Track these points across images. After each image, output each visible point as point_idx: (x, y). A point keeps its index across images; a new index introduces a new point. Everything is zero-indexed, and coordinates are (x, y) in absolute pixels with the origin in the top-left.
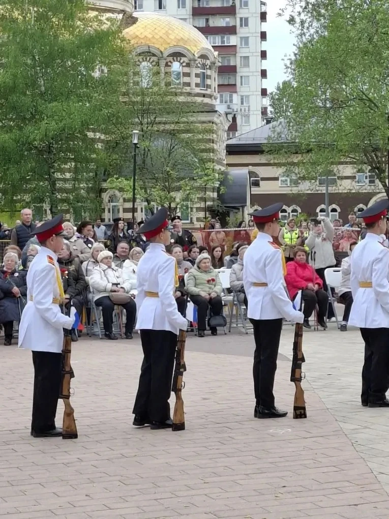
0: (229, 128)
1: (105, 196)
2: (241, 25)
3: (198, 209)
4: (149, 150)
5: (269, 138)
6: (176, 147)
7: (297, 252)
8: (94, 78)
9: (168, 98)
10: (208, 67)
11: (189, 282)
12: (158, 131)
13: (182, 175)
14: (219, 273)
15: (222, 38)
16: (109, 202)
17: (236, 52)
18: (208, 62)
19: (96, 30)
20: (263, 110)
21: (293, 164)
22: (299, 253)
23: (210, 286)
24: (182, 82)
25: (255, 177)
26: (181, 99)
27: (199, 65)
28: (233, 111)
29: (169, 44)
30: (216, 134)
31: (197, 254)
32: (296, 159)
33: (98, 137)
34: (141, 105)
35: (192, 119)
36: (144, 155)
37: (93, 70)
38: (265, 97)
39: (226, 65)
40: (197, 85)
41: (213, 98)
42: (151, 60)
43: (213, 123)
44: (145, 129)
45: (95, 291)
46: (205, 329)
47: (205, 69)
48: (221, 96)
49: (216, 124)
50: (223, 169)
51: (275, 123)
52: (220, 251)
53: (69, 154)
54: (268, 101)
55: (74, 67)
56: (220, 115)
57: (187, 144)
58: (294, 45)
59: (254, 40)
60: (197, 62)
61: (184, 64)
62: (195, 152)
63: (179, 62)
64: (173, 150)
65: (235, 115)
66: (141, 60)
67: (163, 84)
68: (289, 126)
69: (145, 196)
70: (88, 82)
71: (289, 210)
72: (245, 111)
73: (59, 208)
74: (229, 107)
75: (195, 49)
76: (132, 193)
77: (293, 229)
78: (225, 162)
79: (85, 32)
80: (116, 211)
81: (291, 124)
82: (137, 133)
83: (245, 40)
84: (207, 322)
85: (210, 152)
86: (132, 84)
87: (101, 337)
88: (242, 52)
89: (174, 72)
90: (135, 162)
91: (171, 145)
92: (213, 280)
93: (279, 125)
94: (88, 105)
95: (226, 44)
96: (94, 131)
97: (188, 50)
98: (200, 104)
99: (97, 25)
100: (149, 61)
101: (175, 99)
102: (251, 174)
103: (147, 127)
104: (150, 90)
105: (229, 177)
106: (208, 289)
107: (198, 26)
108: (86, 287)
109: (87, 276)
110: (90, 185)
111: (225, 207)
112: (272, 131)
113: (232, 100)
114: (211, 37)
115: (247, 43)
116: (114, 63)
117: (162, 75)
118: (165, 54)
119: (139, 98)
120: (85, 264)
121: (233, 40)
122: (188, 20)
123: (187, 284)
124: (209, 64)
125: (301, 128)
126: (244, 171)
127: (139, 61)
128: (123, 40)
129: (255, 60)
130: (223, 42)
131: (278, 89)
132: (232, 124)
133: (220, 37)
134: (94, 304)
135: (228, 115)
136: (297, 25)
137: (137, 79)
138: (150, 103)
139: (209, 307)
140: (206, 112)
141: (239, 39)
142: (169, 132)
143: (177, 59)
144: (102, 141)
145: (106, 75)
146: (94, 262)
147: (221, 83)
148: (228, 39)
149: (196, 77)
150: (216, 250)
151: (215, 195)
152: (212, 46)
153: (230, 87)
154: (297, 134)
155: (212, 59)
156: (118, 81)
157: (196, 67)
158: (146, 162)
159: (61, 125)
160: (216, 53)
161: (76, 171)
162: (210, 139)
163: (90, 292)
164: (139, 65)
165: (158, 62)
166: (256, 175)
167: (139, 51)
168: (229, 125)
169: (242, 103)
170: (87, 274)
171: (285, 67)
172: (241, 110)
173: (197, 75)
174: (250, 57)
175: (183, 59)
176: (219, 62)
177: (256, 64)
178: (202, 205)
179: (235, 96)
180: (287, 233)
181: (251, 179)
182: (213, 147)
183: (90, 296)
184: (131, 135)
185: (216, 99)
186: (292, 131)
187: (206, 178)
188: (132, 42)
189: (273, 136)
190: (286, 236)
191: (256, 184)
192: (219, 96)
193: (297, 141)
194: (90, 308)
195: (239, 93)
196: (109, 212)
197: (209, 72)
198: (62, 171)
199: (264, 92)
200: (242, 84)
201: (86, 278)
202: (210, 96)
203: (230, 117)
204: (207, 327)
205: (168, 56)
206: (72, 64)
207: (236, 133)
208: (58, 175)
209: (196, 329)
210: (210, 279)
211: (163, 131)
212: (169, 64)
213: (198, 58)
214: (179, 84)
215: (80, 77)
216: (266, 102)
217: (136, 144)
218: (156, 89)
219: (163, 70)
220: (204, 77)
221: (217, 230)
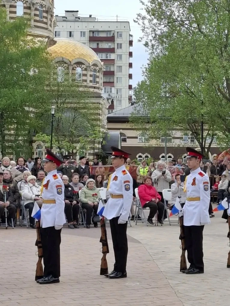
0: (109, 107)
1: (35, 145)
2: (118, 48)
3: (90, 154)
4: (61, 118)
5: (132, 113)
6: (77, 117)
7: (146, 179)
8: (30, 75)
9: (73, 89)
10: (97, 71)
11: (81, 195)
12: (66, 107)
13: (81, 133)
14: (100, 190)
15: (107, 55)
16: (37, 148)
17: (114, 63)
18: (98, 68)
19: (31, 48)
20: (130, 98)
21: (146, 129)
22: (148, 180)
23: (94, 198)
24: (82, 79)
25: (124, 136)
26: (81, 89)
27: (92, 70)
28: (112, 98)
29: (75, 57)
30: (101, 110)
31: (87, 179)
32: (148, 126)
33: (31, 110)
34: (57, 92)
35: (87, 101)
36: (58, 121)
37: (29, 71)
38: (131, 90)
39: (108, 70)
40: (91, 81)
41: (100, 89)
42: (64, 66)
43: (99, 104)
44: (59, 106)
45: (25, 199)
46: (90, 224)
47: (95, 72)
48: (105, 89)
49: (101, 104)
50: (105, 131)
51: (136, 105)
52: (101, 178)
53: (13, 120)
54: (133, 92)
55: (18, 68)
56: (103, 99)
57: (84, 115)
58: (148, 59)
59: (125, 57)
60: (91, 68)
61: (84, 69)
62: (88, 120)
63: (81, 67)
64: (76, 119)
65: (113, 99)
66: (58, 66)
67: (70, 80)
68: (144, 106)
69: (58, 145)
70: (26, 77)
71: (144, 156)
72: (119, 97)
73: (6, 151)
74: (109, 95)
75: (90, 60)
76: (50, 144)
77: (145, 166)
78: (106, 127)
79: (25, 48)
80: (41, 154)
81: (146, 106)
82: (54, 108)
83: (120, 57)
84: (91, 220)
85: (97, 121)
86: (52, 80)
87: (27, 226)
88: (118, 63)
89: (77, 73)
90: (52, 125)
91: (74, 115)
92: (96, 194)
93: (138, 106)
94: (25, 91)
95: (108, 59)
96: (29, 106)
97: (86, 61)
98: (92, 93)
99: (32, 44)
100: (62, 67)
101: (77, 89)
102: (122, 134)
103: (61, 105)
104: (63, 84)
105: (108, 135)
106: (93, 200)
107: (92, 47)
108: (20, 197)
109: (20, 190)
110: (26, 138)
111: (105, 153)
112: (134, 109)
113: (111, 91)
114: (100, 54)
115: (121, 58)
116: (42, 67)
117: (70, 75)
118: (72, 63)
119: (56, 87)
120: (19, 183)
121: (113, 56)
122: (86, 44)
123: (81, 197)
124: (98, 69)
125: (151, 108)
126: (117, 132)
127: (57, 66)
128: (47, 53)
129: (125, 68)
130: (107, 57)
131: (139, 85)
132: (111, 105)
133: (105, 54)
134: (24, 207)
135: (109, 100)
136: (150, 47)
137: (55, 76)
138: (62, 91)
139: (93, 210)
140: (96, 97)
141: (116, 56)
142: (73, 108)
143: (79, 66)
144: (34, 113)
145: (37, 74)
146: (25, 182)
147: (105, 81)
148: (110, 55)
149: (90, 76)
150: (98, 177)
151: (100, 146)
152: (101, 59)
153: (111, 84)
154: (149, 111)
155: (100, 67)
156: (44, 77)
157: (90, 71)
158: (59, 125)
159: (9, 102)
160: (102, 63)
161: (17, 129)
162: (98, 113)
163: (22, 200)
164: (57, 69)
165: (68, 67)
166: (124, 135)
167: (57, 60)
168: (109, 105)
169: (117, 93)
170: (20, 189)
171: (143, 72)
172: (116, 96)
173: (91, 76)
174: (122, 67)
175: (83, 66)
176: (104, 68)
177: (126, 70)
178: (92, 152)
179: (113, 89)
180: (141, 169)
181: (122, 137)
182: (99, 118)
183: (22, 202)
184: (50, 109)
185: (101, 90)
186: (146, 110)
187: (94, 136)
188: (53, 55)
189: (135, 112)
190: (141, 170)
191: (124, 140)
192: (103, 88)
193: (149, 115)
194: (22, 210)
195: (116, 87)
196: (37, 154)
197: (98, 74)
198: (9, 130)
199: (130, 87)
200: (117, 82)
201: (20, 191)
202: (98, 88)
203: (110, 101)
204: (92, 222)
205: (74, 64)
206: (17, 66)
207: (114, 111)
208: (6, 132)
209: (85, 223)
210: (94, 194)
211: (70, 108)
212: (75, 68)
213: (92, 65)
214: (80, 81)
215: (21, 74)
216: (132, 93)
217: (53, 114)
218: (66, 83)
219: (71, 72)
220: (95, 77)
221: (100, 166)
